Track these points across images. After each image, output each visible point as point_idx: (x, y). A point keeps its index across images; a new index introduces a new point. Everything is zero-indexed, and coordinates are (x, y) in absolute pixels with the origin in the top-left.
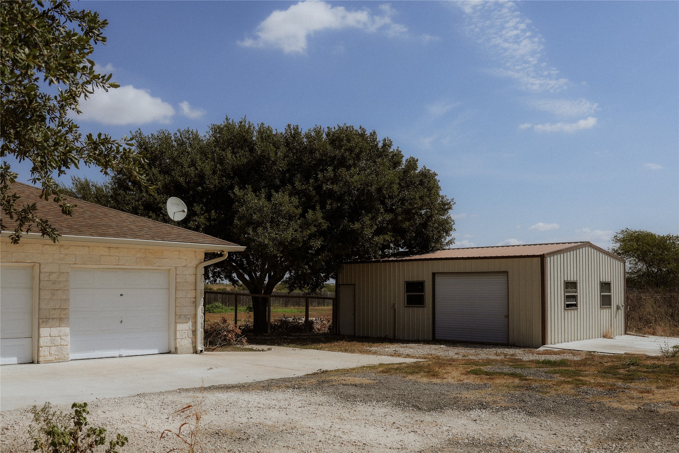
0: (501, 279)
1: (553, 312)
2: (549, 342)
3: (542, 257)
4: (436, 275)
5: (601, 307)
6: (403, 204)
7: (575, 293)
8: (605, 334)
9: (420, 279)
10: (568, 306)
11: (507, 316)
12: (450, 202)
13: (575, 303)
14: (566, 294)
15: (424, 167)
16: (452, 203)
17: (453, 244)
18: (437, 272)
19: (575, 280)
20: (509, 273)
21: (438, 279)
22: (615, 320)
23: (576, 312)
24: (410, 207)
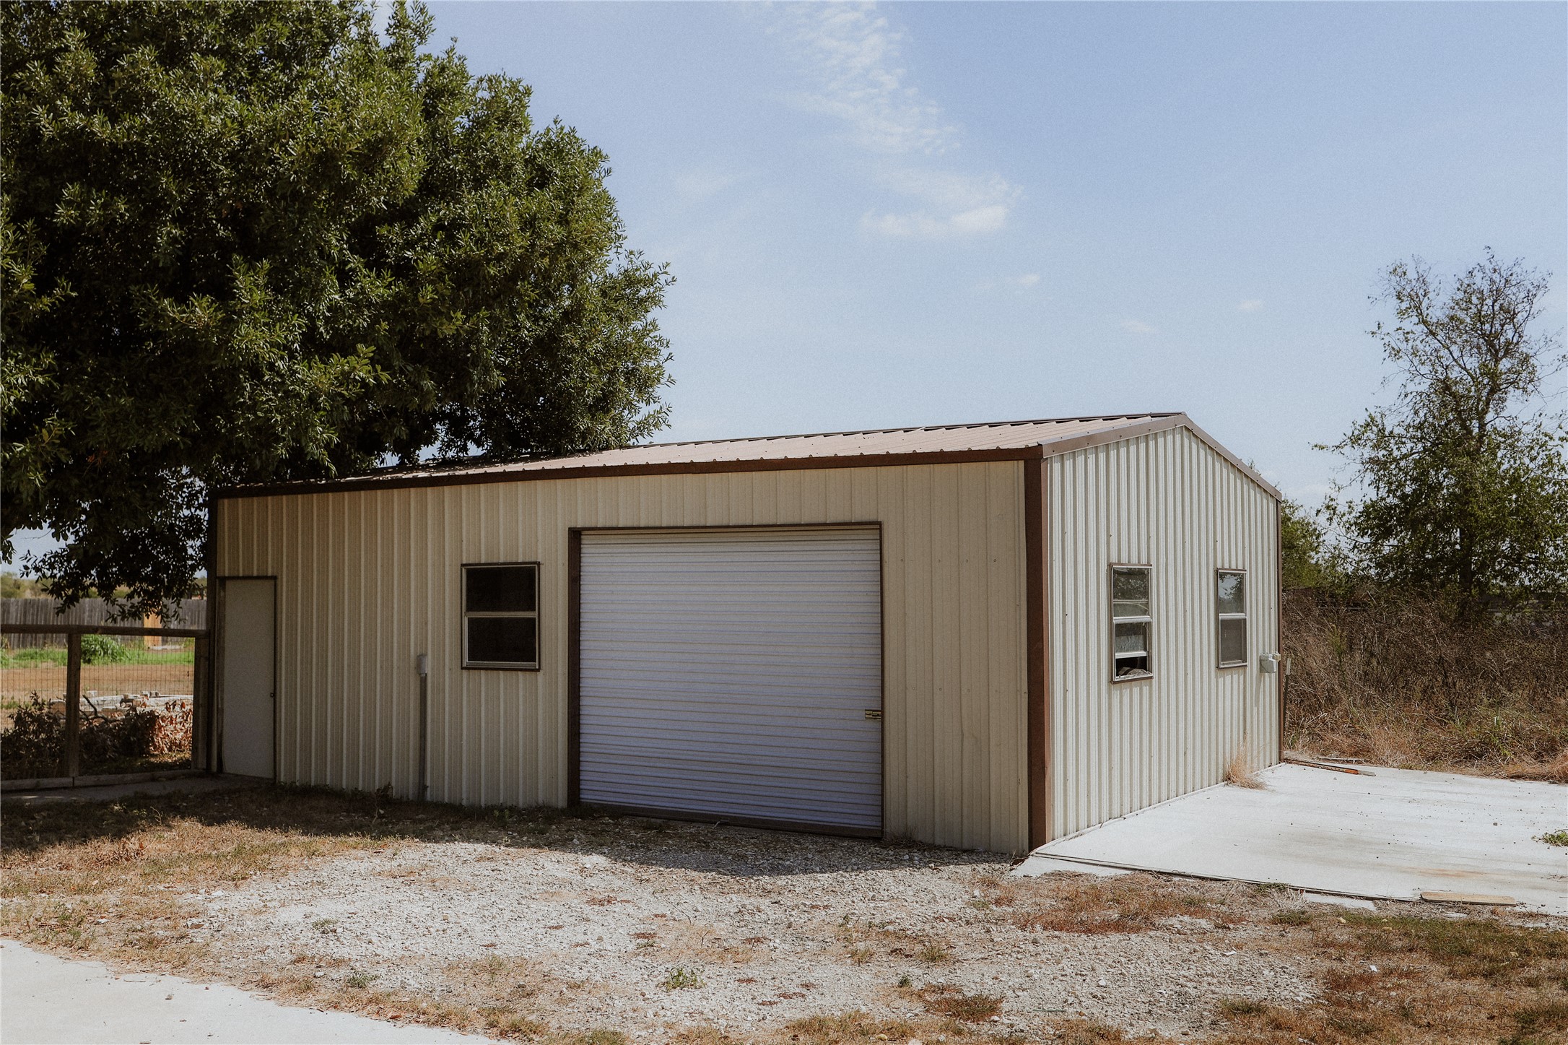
0: (854, 554)
1: (1071, 695)
2: (1059, 829)
3: (1032, 458)
4: (585, 540)
5: (1218, 667)
6: (451, 240)
7: (1145, 612)
8: (1228, 769)
9: (521, 556)
10: (1124, 666)
11: (878, 715)
12: (655, 275)
13: (1142, 654)
14: (1118, 620)
15: (555, 122)
16: (662, 278)
17: (664, 427)
18: (587, 525)
19: (1144, 561)
20: (885, 527)
21: (592, 554)
22: (1255, 709)
23: (1146, 689)
24: (478, 253)
